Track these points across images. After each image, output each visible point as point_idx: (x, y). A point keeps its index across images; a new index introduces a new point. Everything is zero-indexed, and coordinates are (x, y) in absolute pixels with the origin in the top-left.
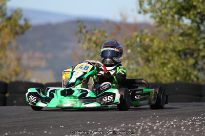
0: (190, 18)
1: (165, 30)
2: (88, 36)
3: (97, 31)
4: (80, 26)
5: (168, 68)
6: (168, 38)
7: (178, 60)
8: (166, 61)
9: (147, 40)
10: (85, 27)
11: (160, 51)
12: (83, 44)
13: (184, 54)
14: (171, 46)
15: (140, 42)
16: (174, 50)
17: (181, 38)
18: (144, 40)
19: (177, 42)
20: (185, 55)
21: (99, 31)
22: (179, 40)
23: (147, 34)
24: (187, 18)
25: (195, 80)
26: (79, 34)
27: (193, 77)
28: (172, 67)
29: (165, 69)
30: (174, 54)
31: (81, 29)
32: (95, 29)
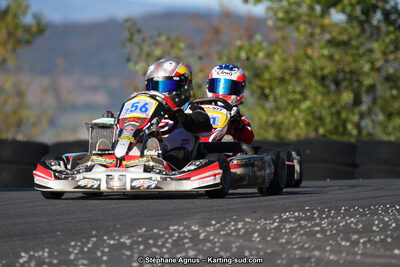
0: (343, 11)
1: (296, 34)
2: (146, 48)
3: (163, 38)
4: (129, 30)
5: (301, 111)
6: (301, 52)
7: (321, 93)
8: (298, 97)
9: (261, 55)
10: (139, 31)
11: (287, 77)
12: (136, 63)
13: (333, 82)
14: (307, 67)
15: (248, 59)
16: (313, 74)
17: (326, 52)
18: (256, 55)
19: (319, 59)
20: (337, 83)
21: (168, 39)
22: (323, 56)
23: (260, 43)
24: (338, 12)
25: (355, 132)
26: (128, 44)
27: (350, 127)
28: (309, 108)
29: (296, 112)
30: (313, 83)
31: (132, 35)
32: (159, 35)
